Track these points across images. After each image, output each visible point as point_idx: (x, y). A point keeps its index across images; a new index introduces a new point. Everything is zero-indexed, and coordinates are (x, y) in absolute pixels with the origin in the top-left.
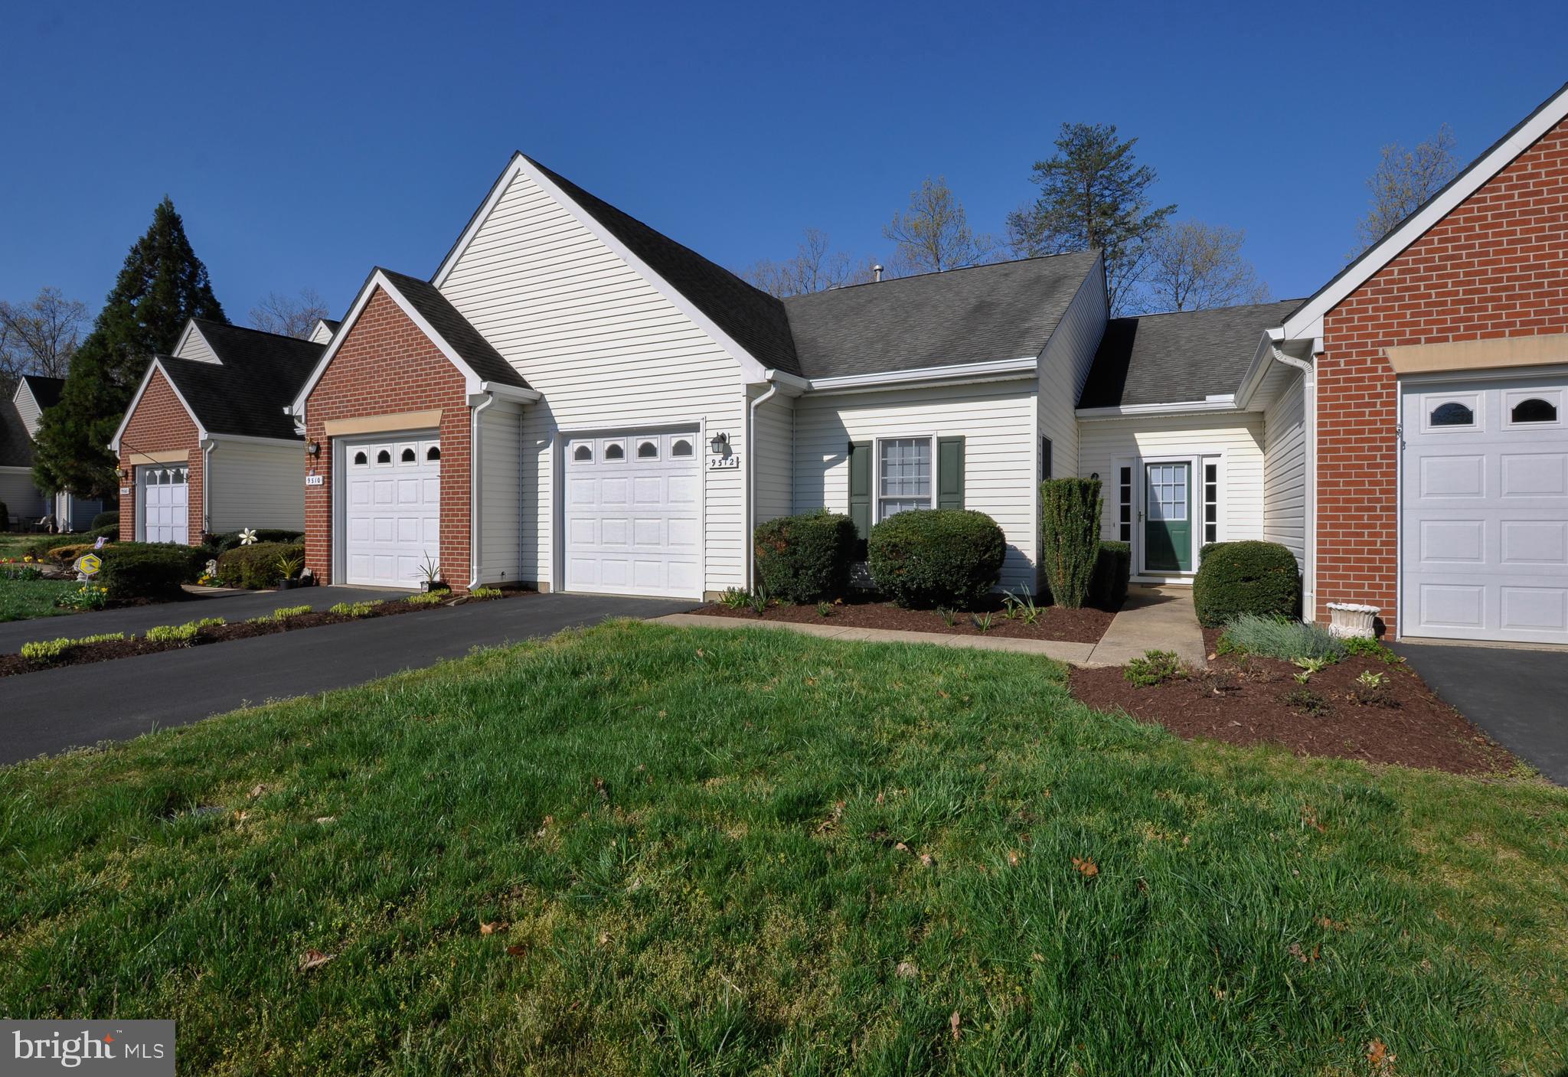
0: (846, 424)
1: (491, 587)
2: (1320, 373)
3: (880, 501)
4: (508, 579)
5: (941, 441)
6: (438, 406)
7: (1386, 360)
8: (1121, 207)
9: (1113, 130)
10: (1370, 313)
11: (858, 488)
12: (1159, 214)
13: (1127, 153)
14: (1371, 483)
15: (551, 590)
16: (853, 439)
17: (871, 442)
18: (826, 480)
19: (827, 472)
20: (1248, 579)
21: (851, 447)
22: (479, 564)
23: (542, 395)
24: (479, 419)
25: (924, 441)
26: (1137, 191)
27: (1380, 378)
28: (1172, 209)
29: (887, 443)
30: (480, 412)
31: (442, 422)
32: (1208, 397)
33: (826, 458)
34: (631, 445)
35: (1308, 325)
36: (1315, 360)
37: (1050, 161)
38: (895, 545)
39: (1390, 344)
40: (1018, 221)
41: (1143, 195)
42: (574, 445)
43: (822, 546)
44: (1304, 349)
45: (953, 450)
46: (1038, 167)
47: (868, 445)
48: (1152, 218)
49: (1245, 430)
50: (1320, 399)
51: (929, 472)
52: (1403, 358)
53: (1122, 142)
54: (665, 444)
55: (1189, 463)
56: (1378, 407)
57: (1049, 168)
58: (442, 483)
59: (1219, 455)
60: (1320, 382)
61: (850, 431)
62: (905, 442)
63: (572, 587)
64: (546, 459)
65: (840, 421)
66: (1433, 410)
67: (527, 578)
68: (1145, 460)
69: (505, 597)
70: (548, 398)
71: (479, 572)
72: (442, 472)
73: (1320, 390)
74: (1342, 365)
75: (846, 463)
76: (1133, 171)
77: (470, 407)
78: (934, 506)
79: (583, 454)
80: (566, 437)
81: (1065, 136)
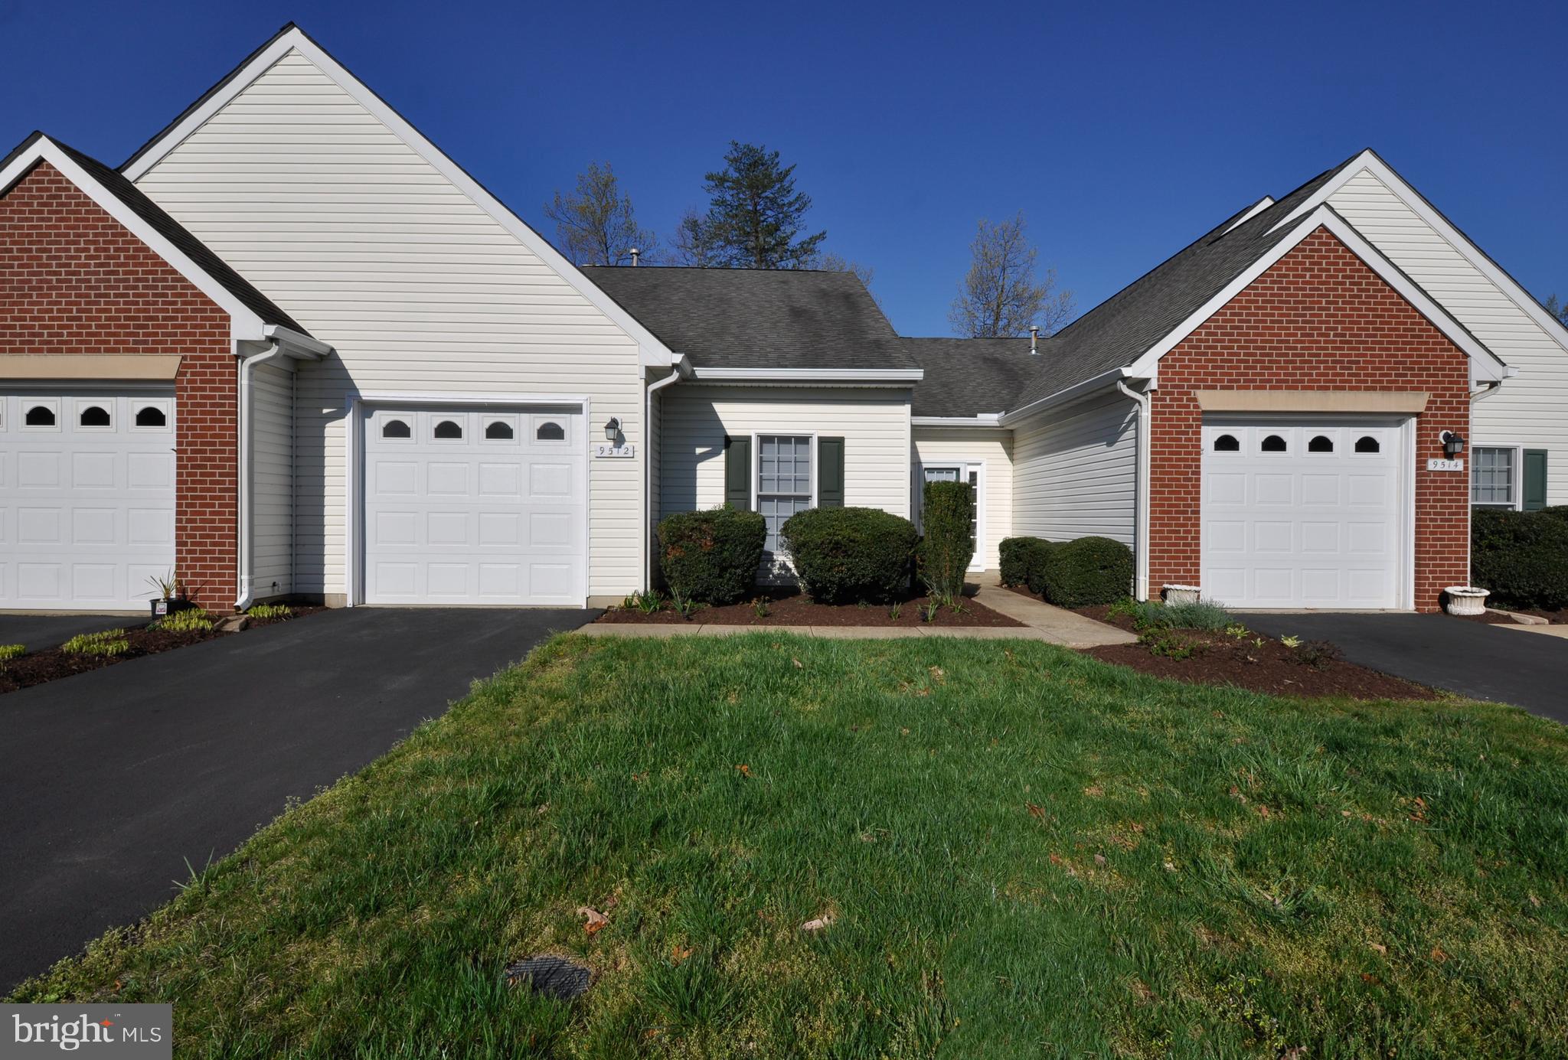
0: (721, 416)
1: (273, 602)
2: (1153, 406)
3: (759, 496)
4: (282, 590)
5: (823, 441)
6: (174, 350)
7: (1195, 400)
8: (782, 228)
9: (777, 155)
10: (1187, 363)
11: (737, 482)
12: (813, 240)
13: (788, 178)
14: (1185, 492)
15: (349, 604)
16: (730, 433)
17: (749, 438)
18: (699, 474)
19: (700, 466)
20: (1104, 568)
21: (728, 441)
22: (251, 572)
23: (332, 350)
24: (251, 374)
25: (804, 440)
26: (795, 215)
27: (1191, 413)
28: (822, 236)
29: (765, 439)
30: (253, 366)
31: (179, 373)
32: (979, 415)
33: (699, 451)
34: (474, 425)
35: (1146, 367)
36: (1150, 395)
37: (721, 174)
38: (837, 543)
39: (1198, 387)
40: (694, 226)
41: (801, 218)
42: (381, 419)
43: (752, 543)
44: (1139, 384)
45: (833, 450)
46: (709, 177)
47: (747, 440)
48: (809, 243)
49: (999, 444)
50: (1153, 426)
51: (808, 470)
52: (1209, 400)
53: (782, 168)
54: (525, 426)
55: (958, 470)
56: (1190, 435)
57: (721, 181)
58: (179, 459)
59: (979, 464)
60: (1153, 413)
61: (725, 424)
62: (784, 440)
63: (375, 598)
64: (338, 435)
65: (714, 413)
66: (1216, 439)
67: (305, 589)
68: (925, 466)
69: (295, 615)
70: (341, 354)
71: (251, 583)
72: (179, 444)
73: (1153, 419)
74: (1168, 400)
75: (722, 457)
76: (792, 198)
77: (237, 357)
78: (814, 503)
79: (397, 430)
80: (368, 408)
81: (735, 153)
